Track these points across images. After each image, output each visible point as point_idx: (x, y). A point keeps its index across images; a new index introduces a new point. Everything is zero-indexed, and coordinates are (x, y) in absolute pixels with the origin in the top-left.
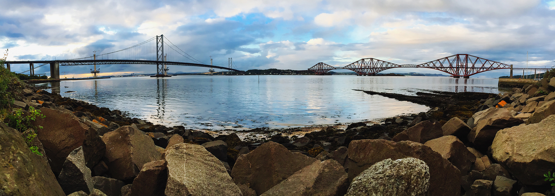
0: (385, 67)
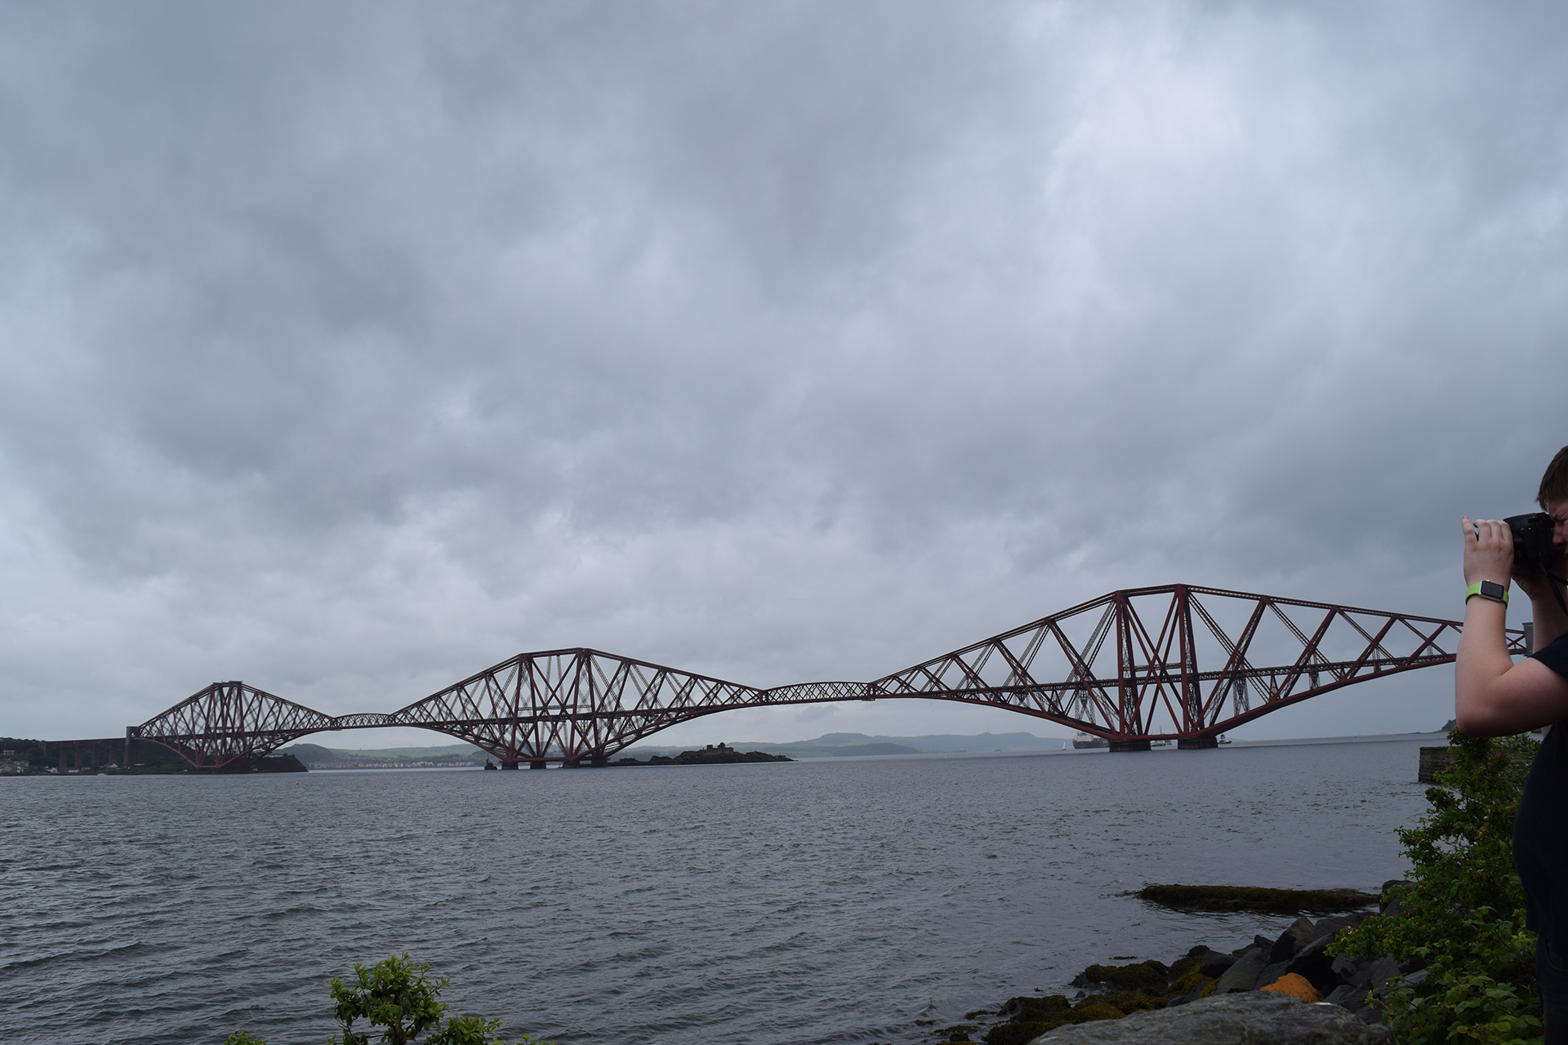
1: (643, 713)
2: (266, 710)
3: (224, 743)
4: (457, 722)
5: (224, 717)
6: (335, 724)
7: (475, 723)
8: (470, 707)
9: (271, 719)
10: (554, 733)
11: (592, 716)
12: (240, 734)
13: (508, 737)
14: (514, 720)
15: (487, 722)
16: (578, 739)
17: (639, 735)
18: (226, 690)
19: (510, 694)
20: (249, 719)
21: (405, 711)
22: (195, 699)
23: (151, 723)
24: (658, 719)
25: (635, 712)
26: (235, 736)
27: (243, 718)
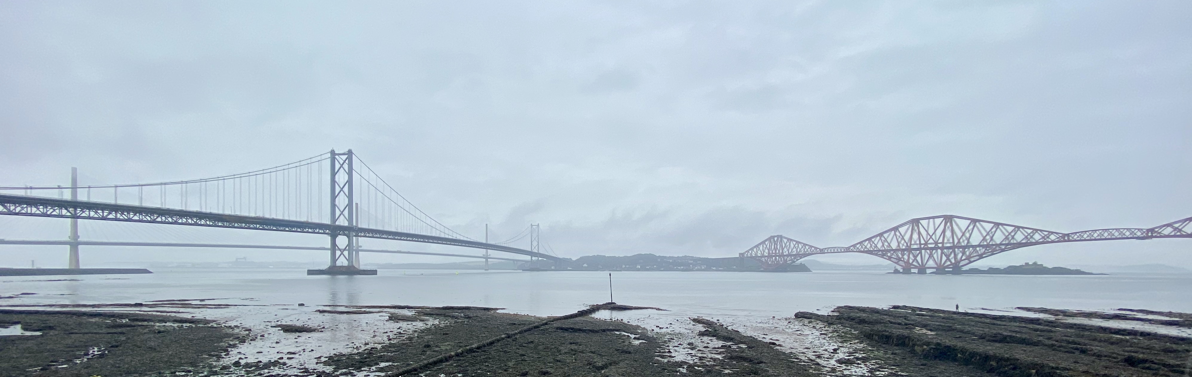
0: (1001, 244)
1: (983, 246)
2: (792, 246)
3: (776, 259)
4: (879, 251)
5: (775, 249)
6: (822, 251)
7: (889, 251)
8: (886, 244)
9: (795, 250)
10: (931, 256)
11: (953, 248)
12: (782, 255)
13: (906, 257)
14: (909, 249)
15: (895, 251)
16: (944, 258)
17: (981, 257)
18: (776, 239)
19: (907, 238)
20: (785, 249)
21: (854, 246)
22: (763, 242)
23: (748, 251)
24: (992, 249)
25: (979, 246)
26: (779, 256)
27: (783, 249)
